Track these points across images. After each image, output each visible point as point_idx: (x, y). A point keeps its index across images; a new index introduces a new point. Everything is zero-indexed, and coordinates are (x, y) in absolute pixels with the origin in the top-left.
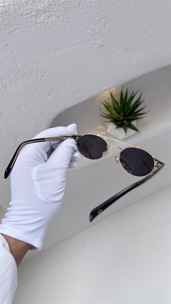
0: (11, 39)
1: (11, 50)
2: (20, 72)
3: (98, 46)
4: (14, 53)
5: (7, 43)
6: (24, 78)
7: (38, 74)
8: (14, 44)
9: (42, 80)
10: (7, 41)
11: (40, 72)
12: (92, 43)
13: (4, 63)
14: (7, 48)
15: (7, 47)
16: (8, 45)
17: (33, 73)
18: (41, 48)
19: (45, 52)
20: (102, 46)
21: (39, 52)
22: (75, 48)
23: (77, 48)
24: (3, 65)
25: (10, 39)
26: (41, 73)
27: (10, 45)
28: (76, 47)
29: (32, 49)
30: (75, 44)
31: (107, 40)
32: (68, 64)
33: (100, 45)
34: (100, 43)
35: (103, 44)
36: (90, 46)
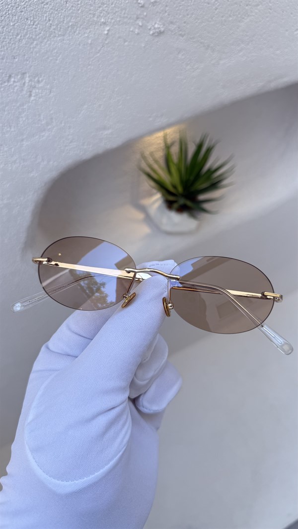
3: (151, 32)
7: (24, 84)
9: (32, 98)
11: (27, 79)
12: (140, 24)
17: (12, 80)
18: (32, 24)
19: (40, 33)
20: (160, 33)
21: (27, 33)
22: (106, 32)
23: (110, 33)
26: (30, 81)
28: (108, 30)
29: (12, 24)
30: (104, 23)
31: (172, 23)
32: (89, 67)
33: (157, 30)
34: (156, 26)
35: (162, 29)
36: (137, 31)
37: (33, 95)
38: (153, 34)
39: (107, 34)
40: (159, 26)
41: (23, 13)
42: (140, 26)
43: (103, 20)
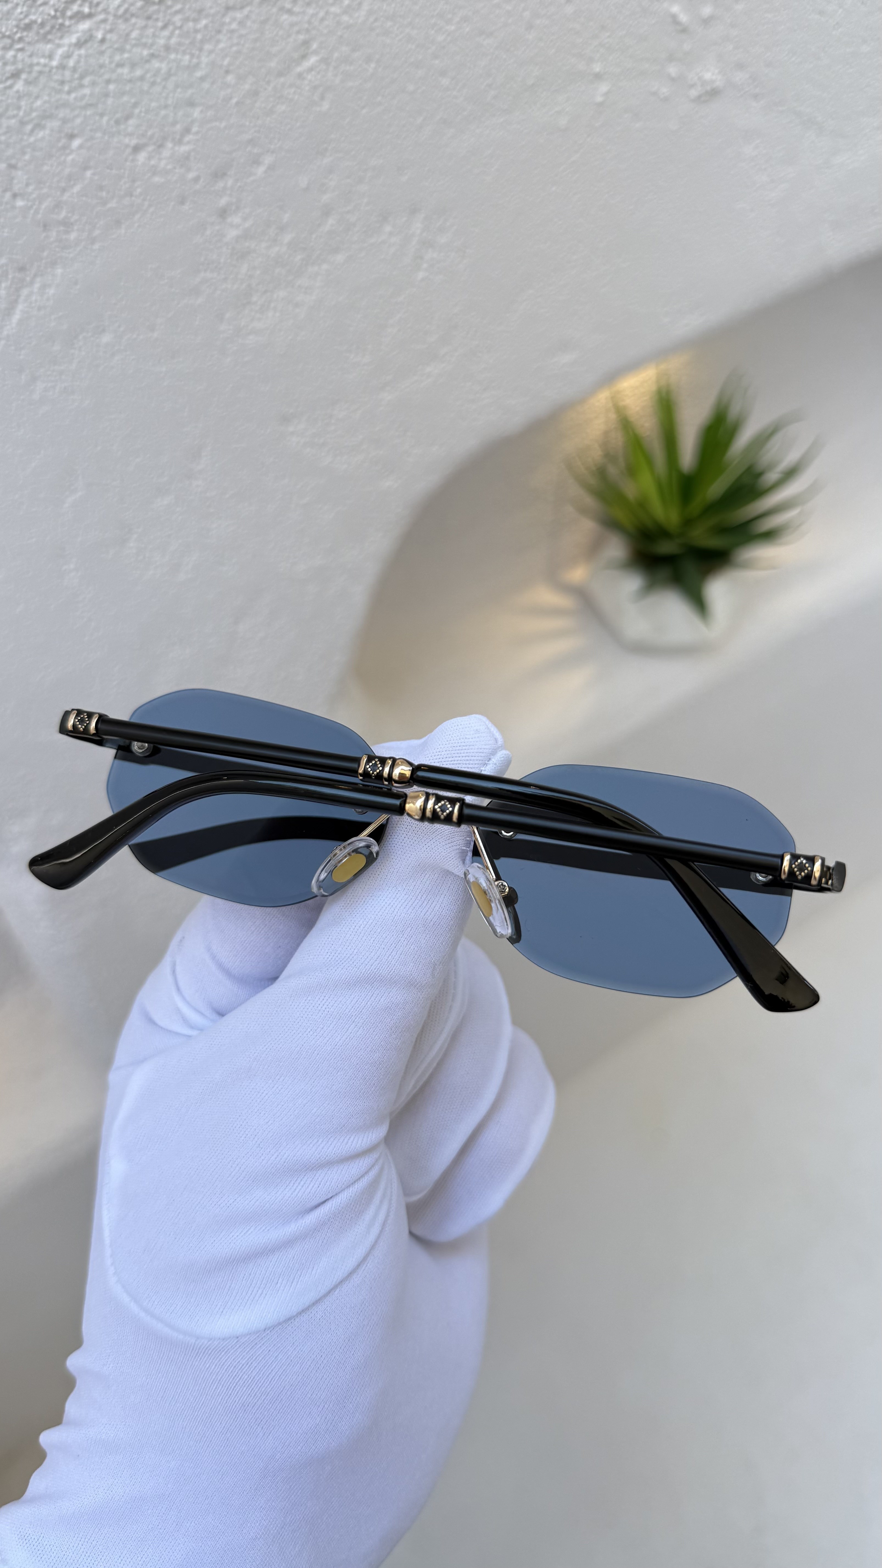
0: (326, 23)
1: (315, 88)
2: (331, 221)
3: (694, 93)
4: (325, 106)
5: (306, 43)
6: (340, 258)
8: (336, 55)
9: (421, 275)
10: (308, 31)
12: (673, 75)
13: (268, 160)
14: (300, 76)
15: (299, 69)
16: (304, 57)
17: (388, 228)
20: (714, 93)
22: (599, 99)
23: (608, 101)
24: (261, 170)
25: (323, 19)
27: (313, 60)
28: (606, 94)
29: (411, 88)
30: (598, 77)
31: (740, 66)
32: (554, 189)
33: (709, 88)
34: (708, 76)
35: (719, 83)
36: (665, 91)
37: (425, 266)
38: (699, 97)
39: (601, 104)
40: (714, 77)
41: (437, 62)
42: (673, 80)
43: (597, 68)
